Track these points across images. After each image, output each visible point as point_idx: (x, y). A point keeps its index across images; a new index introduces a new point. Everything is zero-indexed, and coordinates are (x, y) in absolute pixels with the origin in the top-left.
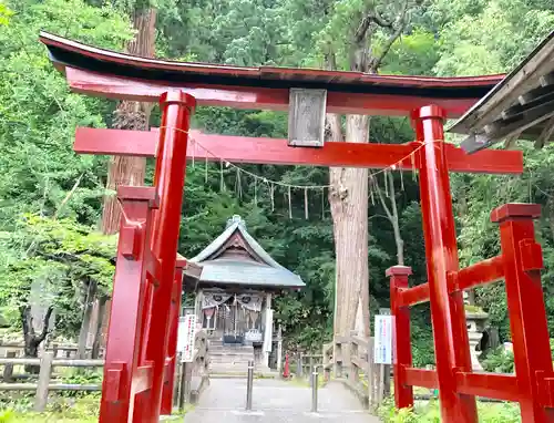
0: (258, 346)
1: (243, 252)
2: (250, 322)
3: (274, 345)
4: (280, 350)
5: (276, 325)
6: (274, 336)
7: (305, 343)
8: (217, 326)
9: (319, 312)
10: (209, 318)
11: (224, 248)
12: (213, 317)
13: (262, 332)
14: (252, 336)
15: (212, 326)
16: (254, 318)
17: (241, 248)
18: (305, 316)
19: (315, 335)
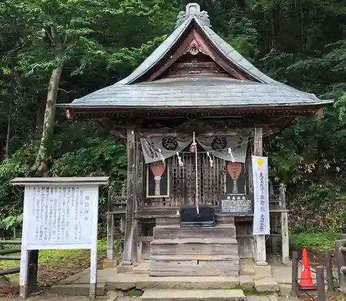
0: (244, 223)
1: (207, 64)
2: (230, 181)
3: (275, 218)
4: (285, 229)
5: (274, 186)
6: (273, 204)
7: (311, 205)
8: (174, 191)
9: (327, 167)
10: (158, 178)
11: (173, 58)
12: (164, 176)
13: (250, 196)
14: (233, 205)
15: (163, 191)
16: (235, 174)
17: (202, 57)
18: (310, 171)
19: (323, 195)
